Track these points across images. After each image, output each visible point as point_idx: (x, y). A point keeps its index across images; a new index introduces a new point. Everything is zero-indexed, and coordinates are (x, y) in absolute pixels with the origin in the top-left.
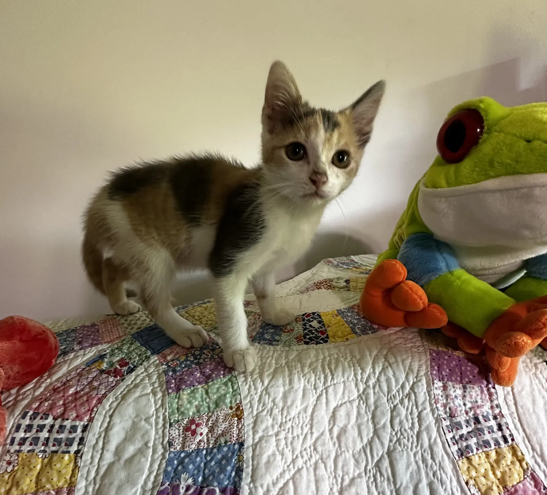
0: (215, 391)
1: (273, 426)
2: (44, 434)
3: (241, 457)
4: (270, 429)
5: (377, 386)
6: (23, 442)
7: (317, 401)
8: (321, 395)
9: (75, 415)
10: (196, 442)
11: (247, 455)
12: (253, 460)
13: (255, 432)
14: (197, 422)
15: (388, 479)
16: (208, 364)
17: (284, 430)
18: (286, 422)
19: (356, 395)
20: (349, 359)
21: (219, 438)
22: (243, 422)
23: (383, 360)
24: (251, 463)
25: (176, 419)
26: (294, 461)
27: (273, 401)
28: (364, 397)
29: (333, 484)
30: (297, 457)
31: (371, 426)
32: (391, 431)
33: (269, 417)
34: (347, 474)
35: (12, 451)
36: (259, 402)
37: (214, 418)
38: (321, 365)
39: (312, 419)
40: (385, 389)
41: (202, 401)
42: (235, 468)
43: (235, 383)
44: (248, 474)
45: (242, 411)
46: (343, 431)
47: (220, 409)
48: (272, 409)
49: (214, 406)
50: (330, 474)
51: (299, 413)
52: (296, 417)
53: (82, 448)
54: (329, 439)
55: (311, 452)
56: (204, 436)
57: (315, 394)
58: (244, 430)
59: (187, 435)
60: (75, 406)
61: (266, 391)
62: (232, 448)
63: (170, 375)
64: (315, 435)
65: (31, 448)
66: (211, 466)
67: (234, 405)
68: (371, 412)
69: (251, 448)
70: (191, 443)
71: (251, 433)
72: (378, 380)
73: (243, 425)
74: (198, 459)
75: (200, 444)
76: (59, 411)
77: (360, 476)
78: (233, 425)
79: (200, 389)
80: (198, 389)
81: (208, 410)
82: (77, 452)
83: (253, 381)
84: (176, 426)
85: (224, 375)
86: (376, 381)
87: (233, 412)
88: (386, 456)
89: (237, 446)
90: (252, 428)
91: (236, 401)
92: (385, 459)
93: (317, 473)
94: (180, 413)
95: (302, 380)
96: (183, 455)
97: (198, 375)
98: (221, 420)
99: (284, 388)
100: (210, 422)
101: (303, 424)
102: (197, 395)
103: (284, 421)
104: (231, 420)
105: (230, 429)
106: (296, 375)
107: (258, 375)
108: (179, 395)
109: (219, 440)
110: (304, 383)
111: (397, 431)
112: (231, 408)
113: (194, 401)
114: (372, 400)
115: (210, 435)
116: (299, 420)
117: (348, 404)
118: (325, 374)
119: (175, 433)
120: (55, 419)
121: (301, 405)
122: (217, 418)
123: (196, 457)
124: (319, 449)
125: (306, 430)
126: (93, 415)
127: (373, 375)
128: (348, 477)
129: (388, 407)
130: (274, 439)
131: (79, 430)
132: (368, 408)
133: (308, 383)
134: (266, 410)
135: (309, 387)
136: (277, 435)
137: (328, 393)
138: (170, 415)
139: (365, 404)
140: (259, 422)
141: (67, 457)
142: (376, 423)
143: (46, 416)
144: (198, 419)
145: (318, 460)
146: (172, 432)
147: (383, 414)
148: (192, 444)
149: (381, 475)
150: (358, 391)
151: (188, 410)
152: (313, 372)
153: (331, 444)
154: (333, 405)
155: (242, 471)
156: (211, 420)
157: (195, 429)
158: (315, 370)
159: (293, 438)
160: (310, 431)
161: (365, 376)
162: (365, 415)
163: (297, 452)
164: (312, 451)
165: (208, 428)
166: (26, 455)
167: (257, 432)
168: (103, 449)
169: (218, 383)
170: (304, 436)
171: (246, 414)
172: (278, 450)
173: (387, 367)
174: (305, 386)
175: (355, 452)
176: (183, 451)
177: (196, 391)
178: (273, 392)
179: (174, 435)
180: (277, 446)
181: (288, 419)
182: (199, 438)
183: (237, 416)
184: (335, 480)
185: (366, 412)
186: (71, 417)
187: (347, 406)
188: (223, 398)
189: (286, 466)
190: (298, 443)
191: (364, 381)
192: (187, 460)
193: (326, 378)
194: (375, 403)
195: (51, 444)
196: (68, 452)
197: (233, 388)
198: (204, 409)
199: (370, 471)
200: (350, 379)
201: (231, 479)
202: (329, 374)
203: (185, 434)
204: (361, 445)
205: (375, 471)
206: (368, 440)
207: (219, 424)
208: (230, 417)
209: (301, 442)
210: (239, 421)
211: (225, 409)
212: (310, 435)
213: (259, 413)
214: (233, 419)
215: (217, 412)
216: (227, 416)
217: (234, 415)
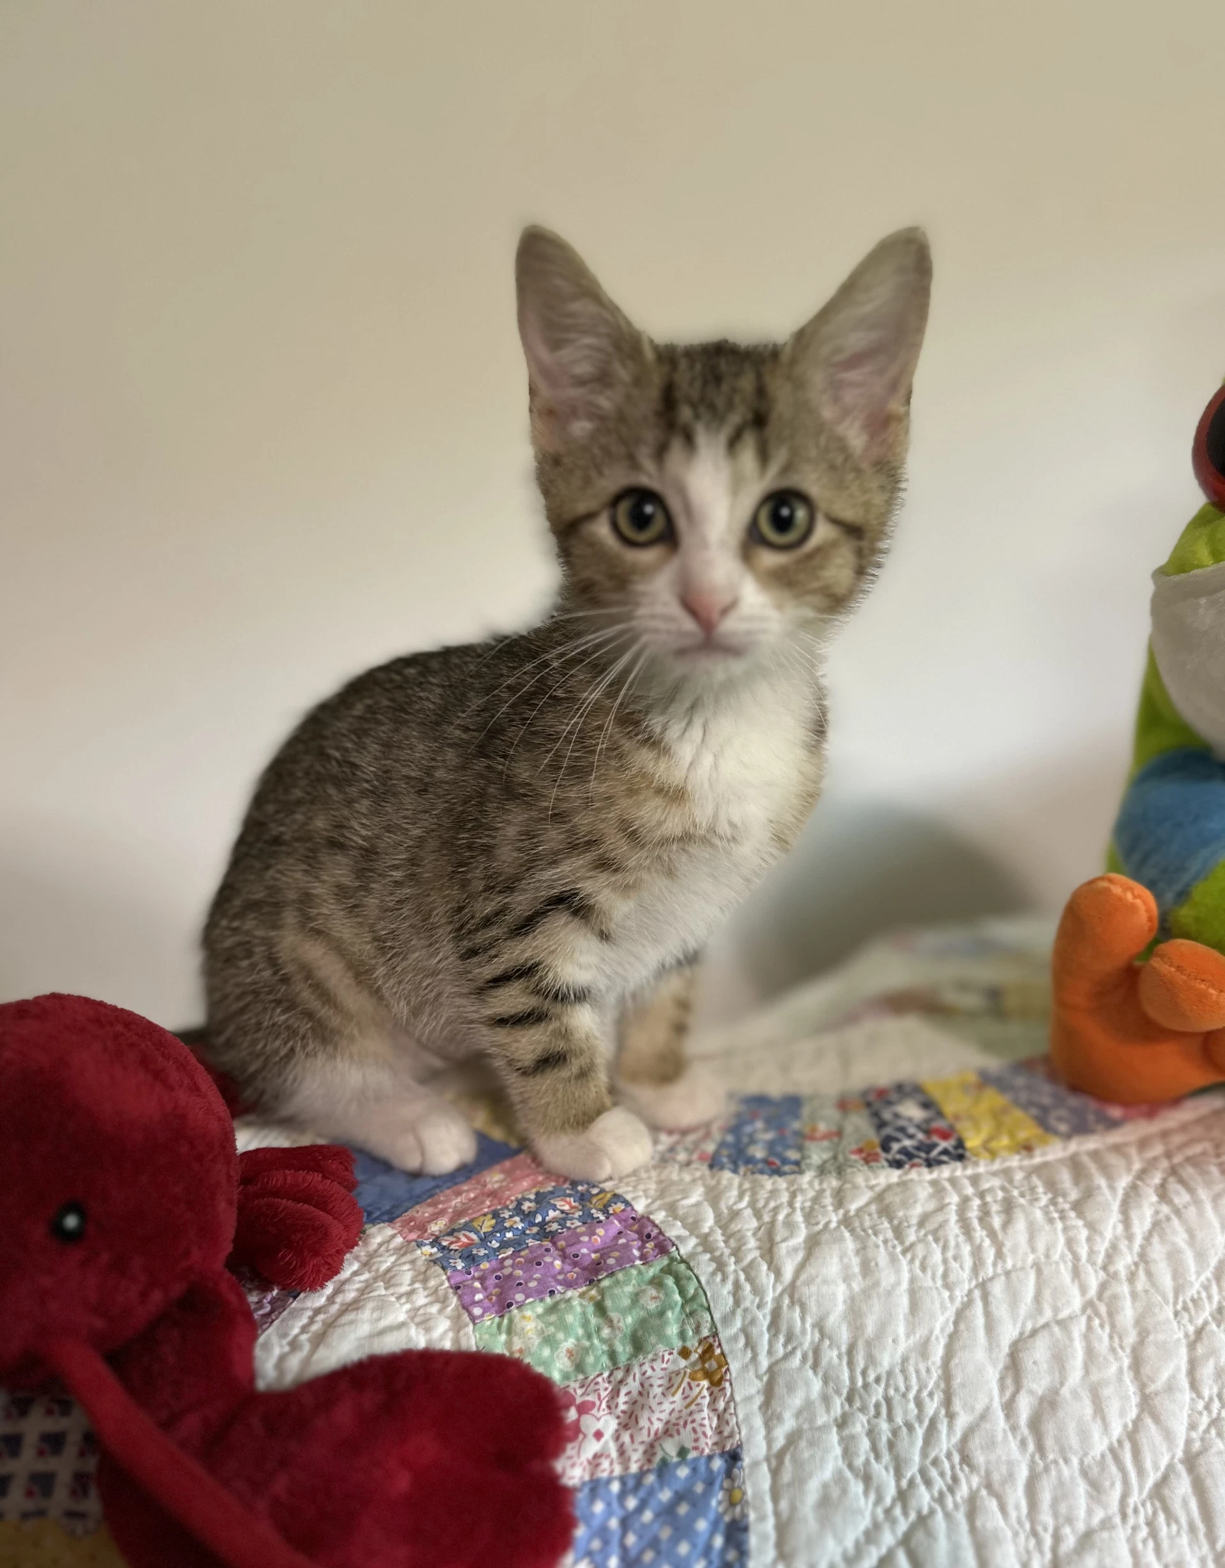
0: (626, 1302)
1: (826, 1399)
3: (737, 1494)
4: (820, 1409)
5: (1141, 1273)
7: (956, 1323)
8: (968, 1304)
10: (583, 1458)
11: (752, 1485)
12: (775, 1499)
13: (771, 1419)
14: (578, 1401)
15: (1192, 1529)
16: (583, 1234)
17: (863, 1409)
18: (866, 1386)
19: (1077, 1302)
20: (1044, 1200)
21: (657, 1445)
22: (728, 1394)
23: (1154, 1198)
24: (769, 1506)
26: (903, 1496)
27: (819, 1326)
28: (1103, 1309)
29: (1028, 1552)
30: (911, 1482)
31: (1131, 1388)
32: (1192, 1399)
33: (810, 1373)
34: (1070, 1520)
36: (773, 1332)
37: (633, 1385)
38: (958, 1221)
39: (947, 1376)
40: (1166, 1281)
41: (589, 1336)
42: (722, 1527)
43: (689, 1278)
44: (764, 1538)
45: (723, 1361)
46: (1049, 1403)
47: (650, 1356)
48: (817, 1351)
49: (629, 1349)
50: (1017, 1526)
51: (905, 1360)
52: (897, 1370)
54: (1004, 1431)
55: (953, 1468)
56: (606, 1443)
57: (947, 1301)
58: (736, 1414)
61: (791, 1297)
62: (702, 1468)
63: (459, 1268)
64: (963, 1421)
65: (28, 1505)
66: (644, 1526)
68: (1128, 1350)
69: (764, 1467)
70: (570, 1462)
71: (758, 1421)
72: (1143, 1256)
73: (732, 1398)
74: (599, 1507)
75: (598, 1465)
77: (1106, 1524)
78: (699, 1400)
79: (577, 1301)
80: (569, 1300)
81: (609, 1363)
83: (744, 1270)
85: (643, 1257)
86: (1136, 1259)
87: (693, 1364)
88: (1181, 1468)
89: (718, 1464)
90: (760, 1408)
91: (697, 1330)
92: (1178, 1476)
93: (979, 1523)
95: (904, 1262)
97: (558, 1263)
98: (657, 1390)
99: (849, 1286)
100: (622, 1399)
101: (919, 1391)
102: (570, 1318)
103: (860, 1383)
104: (691, 1388)
105: (691, 1413)
106: (882, 1248)
107: (757, 1253)
108: (511, 1321)
109: (658, 1450)
110: (911, 1271)
111: (1211, 1399)
112: (685, 1353)
113: (560, 1336)
114: (1128, 1313)
115: (626, 1438)
116: (906, 1379)
117: (1056, 1329)
118: (972, 1245)
121: (908, 1336)
122: (642, 1385)
123: (592, 1502)
124: (980, 1458)
125: (932, 1407)
127: (1126, 1242)
128: (1073, 1531)
129: (1177, 1334)
130: (834, 1437)
132: (1116, 1339)
133: (923, 1268)
134: (799, 1354)
135: (930, 1283)
136: (843, 1423)
137: (991, 1299)
139: (1107, 1328)
140: (780, 1389)
142: (1145, 1379)
144: (579, 1392)
145: (978, 1490)
147: (1166, 1350)
148: (573, 1465)
149: (1170, 1517)
150: (1083, 1290)
151: (545, 1363)
152: (936, 1240)
153: (1014, 1445)
154: (1008, 1333)
155: (745, 1529)
156: (623, 1391)
157: (578, 1421)
158: (941, 1233)
159: (895, 1432)
160: (943, 1412)
161: (1102, 1247)
162: (1111, 1358)
163: (912, 1470)
164: (958, 1467)
165: (618, 1417)
167: (779, 1418)
169: (630, 1280)
170: (926, 1423)
171: (734, 1366)
172: (850, 1466)
173: (1168, 1219)
174: (913, 1280)
175: (1086, 1463)
177: (563, 1306)
178: (813, 1299)
180: (848, 1454)
181: (871, 1377)
183: (708, 1375)
184: (1032, 1542)
185: (1113, 1350)
187: (1052, 1334)
188: (655, 1322)
189: (880, 1512)
190: (912, 1443)
191: (1100, 1259)
193: (977, 1252)
194: (1139, 1322)
197: (682, 1292)
198: (597, 1359)
199: (1136, 1511)
200: (1056, 1257)
201: (715, 1556)
202: (987, 1242)
204: (1106, 1442)
205: (1150, 1512)
206: (1125, 1426)
207: (653, 1403)
208: (687, 1380)
209: (919, 1443)
210: (716, 1390)
211: (667, 1357)
212: (945, 1421)
213: (777, 1362)
214: (693, 1384)
215: (641, 1365)
216: (674, 1375)
217: (696, 1372)
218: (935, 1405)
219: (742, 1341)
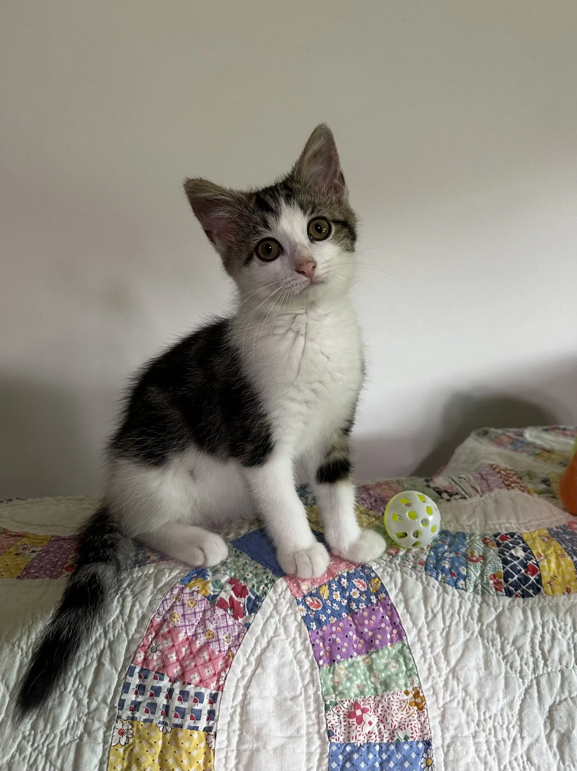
0: (382, 667)
1: (468, 723)
2: (162, 700)
3: (430, 761)
4: (465, 727)
6: (135, 706)
7: (525, 695)
8: (530, 687)
9: (198, 679)
10: (364, 732)
11: (436, 758)
12: (446, 766)
13: (444, 728)
14: (362, 707)
17: (484, 730)
18: (485, 720)
21: (395, 732)
22: (426, 714)
24: (443, 769)
25: (334, 700)
27: (465, 689)
30: (505, 767)
33: (461, 710)
35: (124, 717)
36: (445, 688)
37: (385, 703)
39: (521, 719)
41: (366, 680)
43: (410, 659)
45: (423, 699)
46: (566, 737)
47: (392, 692)
48: (464, 701)
49: (383, 687)
51: (502, 709)
52: (499, 714)
53: (214, 724)
54: (547, 748)
55: (523, 763)
56: (374, 727)
57: (522, 684)
58: (429, 724)
59: (350, 722)
60: (196, 666)
61: (454, 674)
62: (415, 746)
64: (528, 741)
65: (146, 716)
67: (410, 689)
69: (441, 751)
70: (359, 733)
71: (439, 729)
73: (427, 717)
74: (371, 756)
75: (370, 737)
76: (175, 671)
78: (413, 715)
79: (362, 663)
80: (358, 662)
81: (374, 692)
82: (208, 730)
83: (434, 658)
84: (334, 709)
87: (411, 699)
89: (421, 745)
90: (439, 723)
91: (412, 684)
94: (337, 693)
95: (503, 663)
96: (348, 749)
98: (395, 708)
99: (479, 674)
100: (380, 709)
101: (508, 725)
102: (359, 671)
103: (482, 718)
104: (410, 709)
105: (410, 721)
106: (494, 655)
107: (440, 650)
108: (334, 668)
109: (396, 735)
110: (506, 668)
113: (355, 678)
115: (382, 726)
116: (503, 718)
117: (570, 701)
118: (534, 658)
119: (333, 719)
120: (173, 681)
121: (504, 698)
122: (389, 704)
123: (368, 754)
124: (535, 760)
125: (514, 732)
126: (221, 683)
130: (471, 741)
131: (206, 700)
133: (511, 668)
134: (456, 701)
136: (475, 736)
137: (541, 685)
138: (325, 696)
140: (448, 716)
141: (195, 734)
143: (160, 675)
144: (362, 703)
146: (330, 718)
148: (360, 735)
151: (348, 689)
152: (518, 654)
153: (551, 755)
154: (548, 702)
156: (381, 705)
157: (361, 716)
158: (520, 651)
159: (498, 742)
160: (519, 735)
163: (506, 762)
164: (526, 762)
165: (378, 717)
166: (142, 725)
167: (448, 729)
168: (241, 729)
169: (384, 656)
170: (512, 740)
171: (428, 702)
172: (478, 757)
174: (506, 673)
176: (349, 744)
177: (356, 665)
178: (463, 677)
179: (333, 722)
180: (477, 751)
181: (487, 717)
182: (367, 729)
183: (417, 704)
186: (194, 681)
187: (568, 704)
188: (395, 677)
190: (505, 749)
192: (356, 756)
193: (536, 663)
195: (172, 714)
196: (196, 728)
197: (406, 665)
198: (369, 690)
200: (570, 667)
202: (540, 658)
203: (349, 722)
207: (394, 713)
208: (408, 705)
209: (509, 749)
210: (420, 712)
211: (399, 693)
212: (520, 740)
213: (447, 703)
214: (411, 708)
215: (388, 695)
216: (402, 702)
217: (412, 702)
218: (515, 732)
219: (432, 692)
